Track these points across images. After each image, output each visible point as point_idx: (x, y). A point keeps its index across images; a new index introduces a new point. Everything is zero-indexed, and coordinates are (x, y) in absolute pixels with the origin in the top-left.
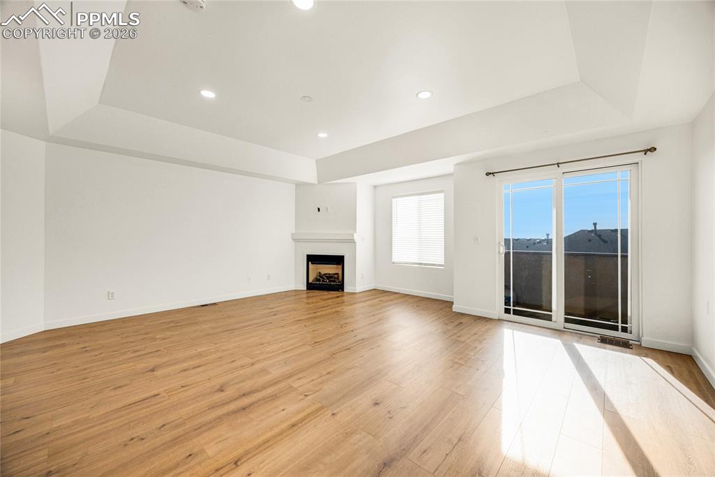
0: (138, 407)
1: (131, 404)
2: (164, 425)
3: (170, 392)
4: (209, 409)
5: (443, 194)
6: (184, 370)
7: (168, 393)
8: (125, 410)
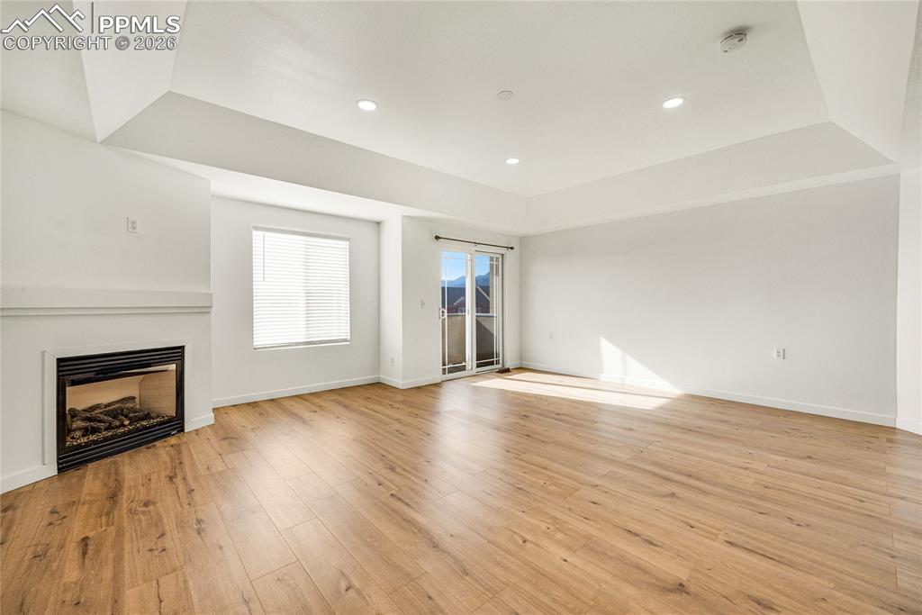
0: (767, 548)
1: (770, 558)
2: (761, 513)
3: (714, 534)
4: (709, 494)
5: (348, 243)
6: (651, 543)
7: (717, 535)
8: (782, 557)
